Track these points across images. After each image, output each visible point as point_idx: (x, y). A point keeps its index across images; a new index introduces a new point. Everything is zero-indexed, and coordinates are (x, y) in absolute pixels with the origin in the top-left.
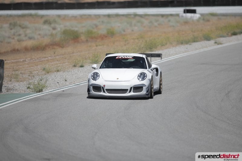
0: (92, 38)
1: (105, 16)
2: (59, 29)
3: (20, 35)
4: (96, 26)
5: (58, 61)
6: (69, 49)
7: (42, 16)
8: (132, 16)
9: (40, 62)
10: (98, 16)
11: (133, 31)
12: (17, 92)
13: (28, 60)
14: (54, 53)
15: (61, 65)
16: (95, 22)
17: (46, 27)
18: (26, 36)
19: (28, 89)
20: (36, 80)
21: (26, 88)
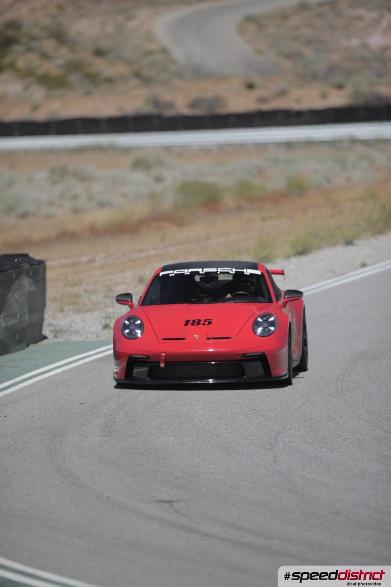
0: (252, 200)
1: (278, 144)
2: (169, 181)
3: (75, 197)
4: (261, 171)
6: (197, 230)
7: (127, 150)
8: (346, 145)
9: (130, 261)
10: (262, 147)
11: (349, 180)
12: (78, 338)
13: (100, 258)
14: (163, 239)
16: (257, 161)
17: (138, 176)
18: (91, 198)
19: (106, 331)
21: (100, 327)
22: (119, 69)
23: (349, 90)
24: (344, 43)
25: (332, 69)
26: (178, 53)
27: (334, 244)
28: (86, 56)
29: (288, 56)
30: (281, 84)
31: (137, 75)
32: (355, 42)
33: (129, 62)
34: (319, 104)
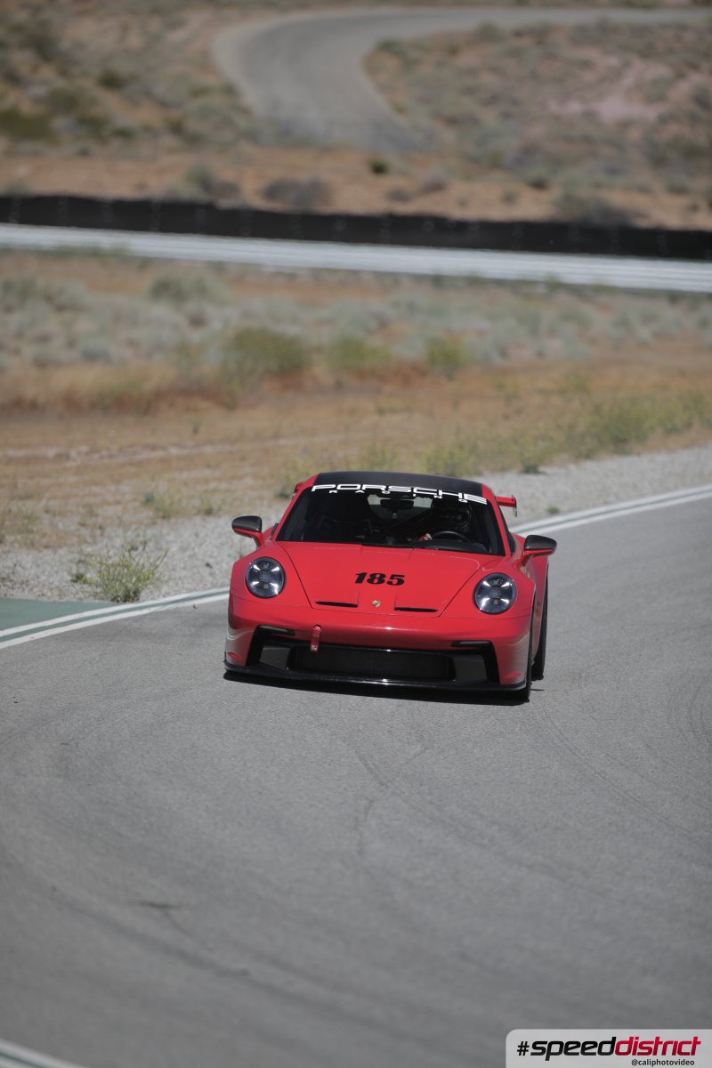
0: (361, 375)
1: (419, 278)
2: (216, 325)
3: (44, 339)
4: (383, 324)
5: (209, 466)
6: (258, 419)
7: (145, 263)
8: (541, 290)
9: (132, 464)
10: (389, 280)
11: (540, 355)
12: (26, 595)
13: (79, 453)
14: (195, 431)
15: (223, 486)
16: (378, 304)
17: (162, 310)
18: (71, 344)
19: (77, 586)
20: (110, 548)
21: (69, 578)
22: (145, 115)
23: (555, 193)
24: (554, 107)
25: (529, 152)
26: (252, 97)
27: (504, 470)
28: (89, 86)
29: (452, 121)
30: (434, 171)
31: (176, 128)
32: (575, 107)
33: (163, 104)
34: (498, 213)
